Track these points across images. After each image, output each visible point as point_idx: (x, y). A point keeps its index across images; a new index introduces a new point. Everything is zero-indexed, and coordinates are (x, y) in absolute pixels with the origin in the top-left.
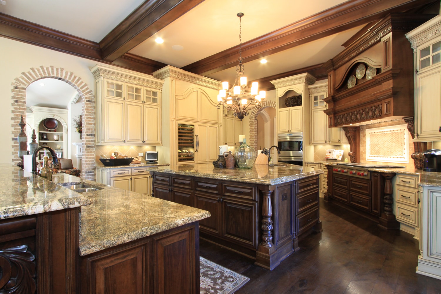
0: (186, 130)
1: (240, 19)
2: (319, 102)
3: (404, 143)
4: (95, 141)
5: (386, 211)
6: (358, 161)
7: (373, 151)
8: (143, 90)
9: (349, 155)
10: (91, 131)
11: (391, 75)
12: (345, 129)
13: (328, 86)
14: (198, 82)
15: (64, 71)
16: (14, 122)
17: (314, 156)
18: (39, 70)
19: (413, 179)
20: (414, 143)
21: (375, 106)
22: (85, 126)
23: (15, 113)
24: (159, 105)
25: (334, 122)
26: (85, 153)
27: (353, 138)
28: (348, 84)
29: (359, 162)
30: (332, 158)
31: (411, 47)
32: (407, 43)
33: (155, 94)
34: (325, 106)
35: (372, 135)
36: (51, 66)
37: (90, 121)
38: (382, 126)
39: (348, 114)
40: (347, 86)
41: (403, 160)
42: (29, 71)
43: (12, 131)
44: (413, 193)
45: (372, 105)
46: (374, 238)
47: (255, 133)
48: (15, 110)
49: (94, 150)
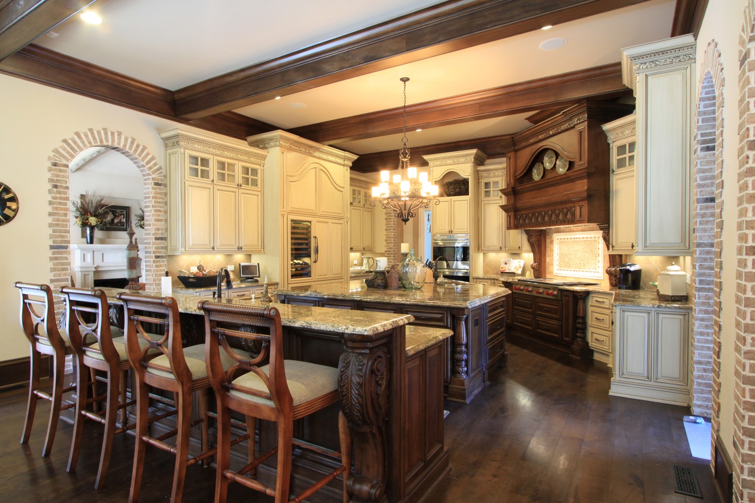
0: (301, 229)
1: (405, 86)
2: (491, 191)
3: (599, 254)
4: (166, 248)
5: (579, 337)
6: (543, 276)
7: (562, 263)
8: (239, 166)
9: (532, 268)
10: (160, 232)
11: (585, 174)
12: (527, 232)
13: (507, 168)
14: (316, 154)
15: (122, 136)
16: (53, 220)
17: (484, 268)
18: (86, 136)
19: (608, 299)
20: (609, 255)
21: (566, 208)
22: (153, 224)
23: (53, 206)
24: (260, 190)
25: (514, 223)
26: (153, 267)
27: (537, 244)
28: (533, 174)
29: (545, 278)
30: (508, 271)
31: (607, 141)
32: (603, 136)
33: (254, 172)
34: (501, 197)
35: (562, 242)
36: (103, 129)
37: (159, 215)
38: (573, 231)
39: (533, 214)
40: (532, 175)
41: (596, 274)
42: (73, 138)
43: (50, 235)
44: (607, 315)
45: (564, 206)
46: (567, 368)
47: (395, 232)
48: (54, 200)
49: (165, 262)
